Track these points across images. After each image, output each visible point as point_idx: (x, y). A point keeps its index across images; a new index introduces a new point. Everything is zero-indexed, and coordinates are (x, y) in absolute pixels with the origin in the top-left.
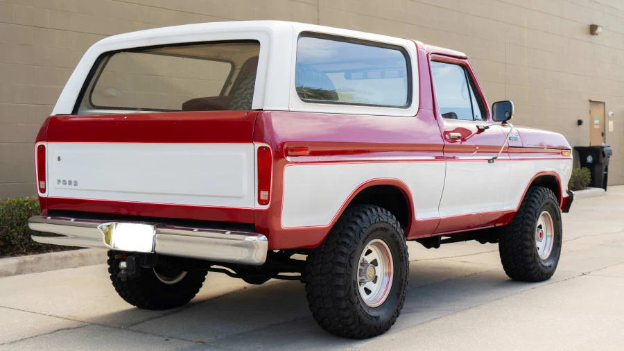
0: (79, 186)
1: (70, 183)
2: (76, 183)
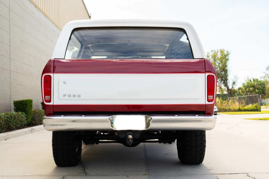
0: (81, 98)
1: (74, 96)
2: (79, 96)
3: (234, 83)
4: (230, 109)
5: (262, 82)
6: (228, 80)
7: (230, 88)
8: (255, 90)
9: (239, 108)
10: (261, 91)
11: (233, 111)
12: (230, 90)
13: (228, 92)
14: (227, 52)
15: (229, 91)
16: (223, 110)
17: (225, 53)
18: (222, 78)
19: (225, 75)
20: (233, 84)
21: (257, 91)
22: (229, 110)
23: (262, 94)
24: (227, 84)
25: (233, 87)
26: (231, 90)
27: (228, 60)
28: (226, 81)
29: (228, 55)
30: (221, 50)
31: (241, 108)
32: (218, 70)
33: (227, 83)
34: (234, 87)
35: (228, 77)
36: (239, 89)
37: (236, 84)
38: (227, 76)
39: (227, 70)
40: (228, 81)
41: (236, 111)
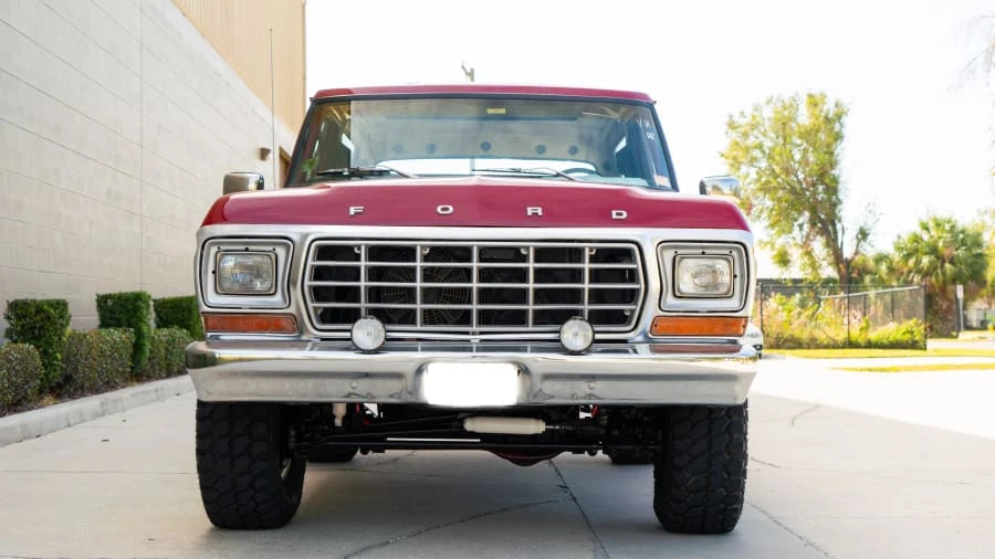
3: (863, 235)
4: (816, 340)
5: (971, 233)
6: (840, 221)
7: (848, 253)
8: (942, 266)
9: (846, 335)
10: (966, 271)
11: (826, 347)
12: (848, 263)
13: (839, 271)
14: (837, 105)
15: (841, 266)
16: (791, 341)
17: (829, 108)
18: (814, 211)
19: (830, 200)
20: (859, 241)
21: (948, 272)
22: (813, 344)
23: (971, 284)
24: (835, 240)
25: (856, 253)
26: (853, 264)
27: (842, 137)
28: (830, 228)
29: (839, 117)
30: (810, 96)
31: (855, 334)
32: (801, 176)
33: (835, 232)
34: (861, 250)
35: (839, 207)
36: (880, 259)
37: (870, 238)
38: (834, 205)
39: (835, 180)
40: (839, 226)
41: (838, 347)
